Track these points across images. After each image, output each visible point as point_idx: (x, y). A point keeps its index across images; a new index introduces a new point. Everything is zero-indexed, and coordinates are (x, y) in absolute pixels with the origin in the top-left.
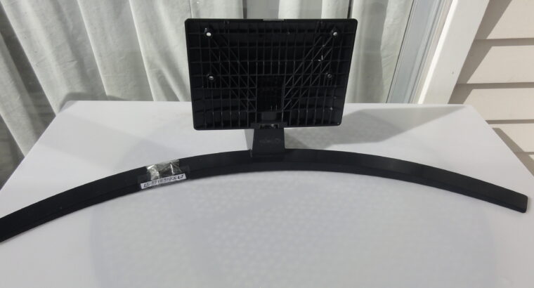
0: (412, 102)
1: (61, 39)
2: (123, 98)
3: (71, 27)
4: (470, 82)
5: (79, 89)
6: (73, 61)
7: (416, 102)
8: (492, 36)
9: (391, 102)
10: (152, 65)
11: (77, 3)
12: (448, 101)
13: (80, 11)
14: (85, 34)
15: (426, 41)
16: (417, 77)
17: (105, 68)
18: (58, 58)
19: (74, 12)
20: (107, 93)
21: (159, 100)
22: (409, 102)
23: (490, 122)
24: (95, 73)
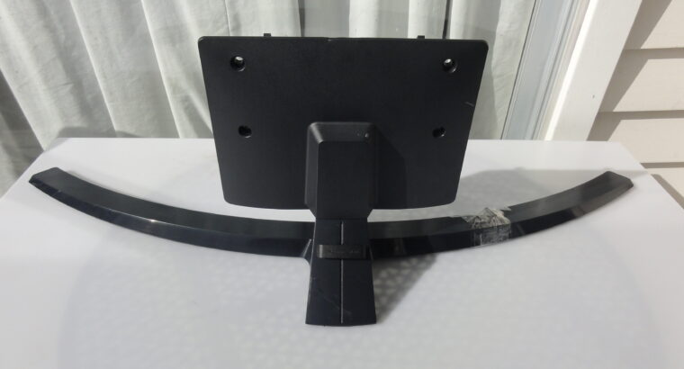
0: (536, 139)
1: (50, 53)
2: (136, 134)
3: (63, 37)
4: (617, 109)
5: (77, 122)
6: (67, 84)
7: (542, 138)
8: (647, 45)
9: (507, 138)
10: (175, 88)
11: (70, 4)
12: (586, 137)
13: (74, 15)
14: (83, 47)
15: (555, 53)
16: (542, 104)
17: (111, 94)
18: (46, 79)
19: (66, 17)
20: (116, 127)
21: (187, 136)
22: (532, 138)
23: (646, 165)
24: (98, 100)
